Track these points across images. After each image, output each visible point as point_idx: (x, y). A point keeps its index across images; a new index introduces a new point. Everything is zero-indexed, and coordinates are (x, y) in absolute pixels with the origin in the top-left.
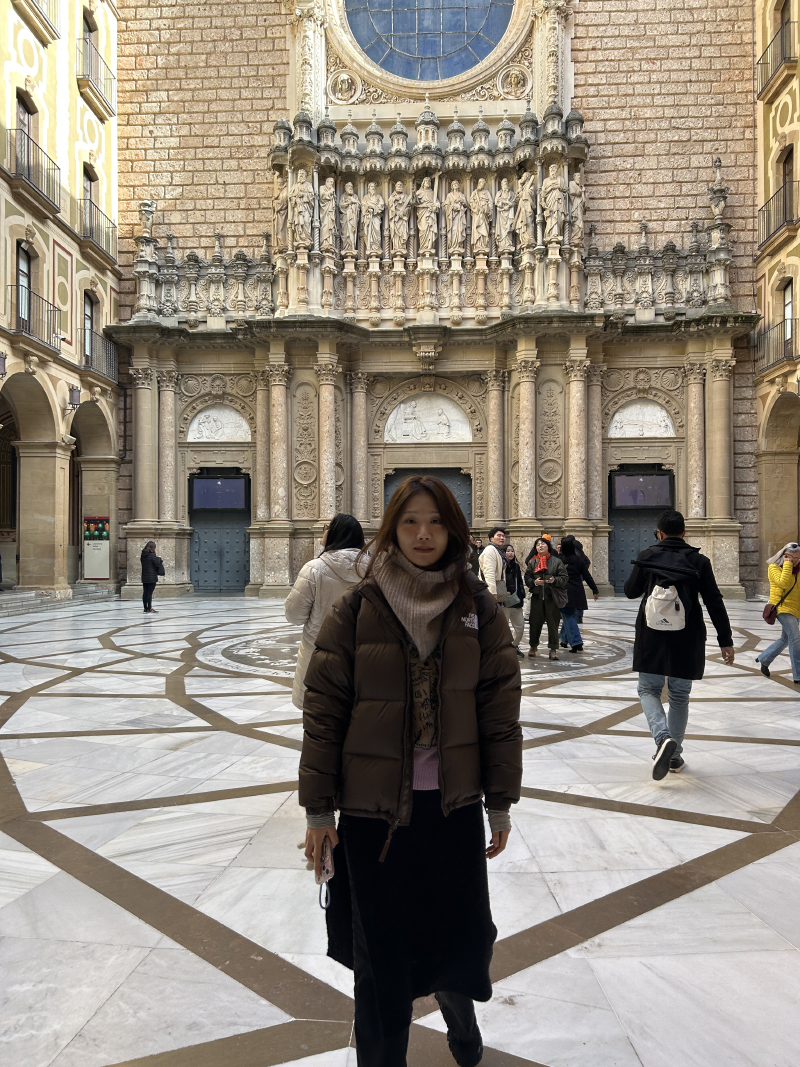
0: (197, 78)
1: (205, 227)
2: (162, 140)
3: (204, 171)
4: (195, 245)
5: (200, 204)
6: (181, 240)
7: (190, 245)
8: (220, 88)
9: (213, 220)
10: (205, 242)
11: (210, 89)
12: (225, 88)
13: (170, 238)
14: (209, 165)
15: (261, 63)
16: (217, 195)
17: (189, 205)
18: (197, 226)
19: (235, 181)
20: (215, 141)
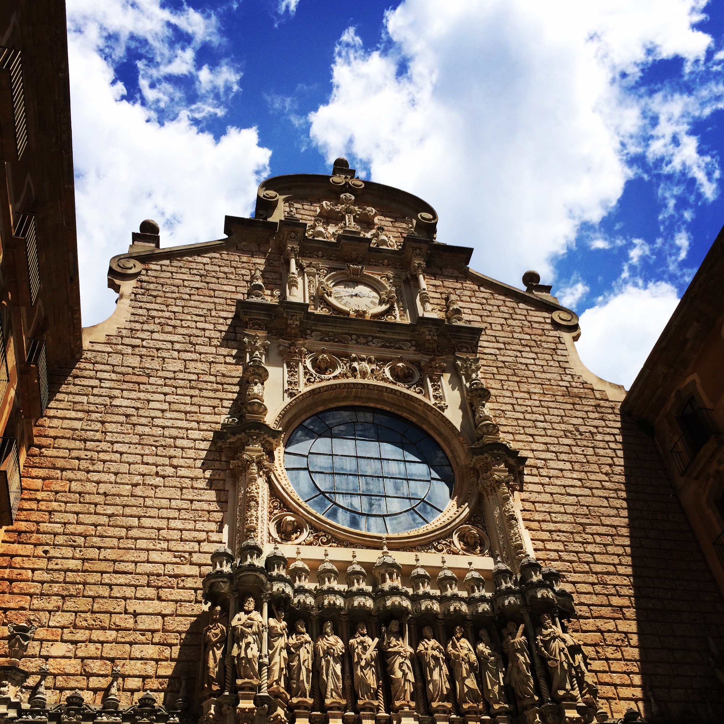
0: (117, 505)
1: (98, 663)
2: (59, 561)
3: (110, 597)
4: (79, 685)
5: (97, 635)
6: (60, 678)
7: (73, 684)
8: (145, 516)
9: (112, 654)
10: (94, 682)
11: (131, 516)
12: (149, 517)
13: (44, 674)
14: (117, 592)
15: (195, 498)
16: (123, 625)
17: (81, 635)
18: (89, 661)
19: (150, 611)
20: (130, 567)
